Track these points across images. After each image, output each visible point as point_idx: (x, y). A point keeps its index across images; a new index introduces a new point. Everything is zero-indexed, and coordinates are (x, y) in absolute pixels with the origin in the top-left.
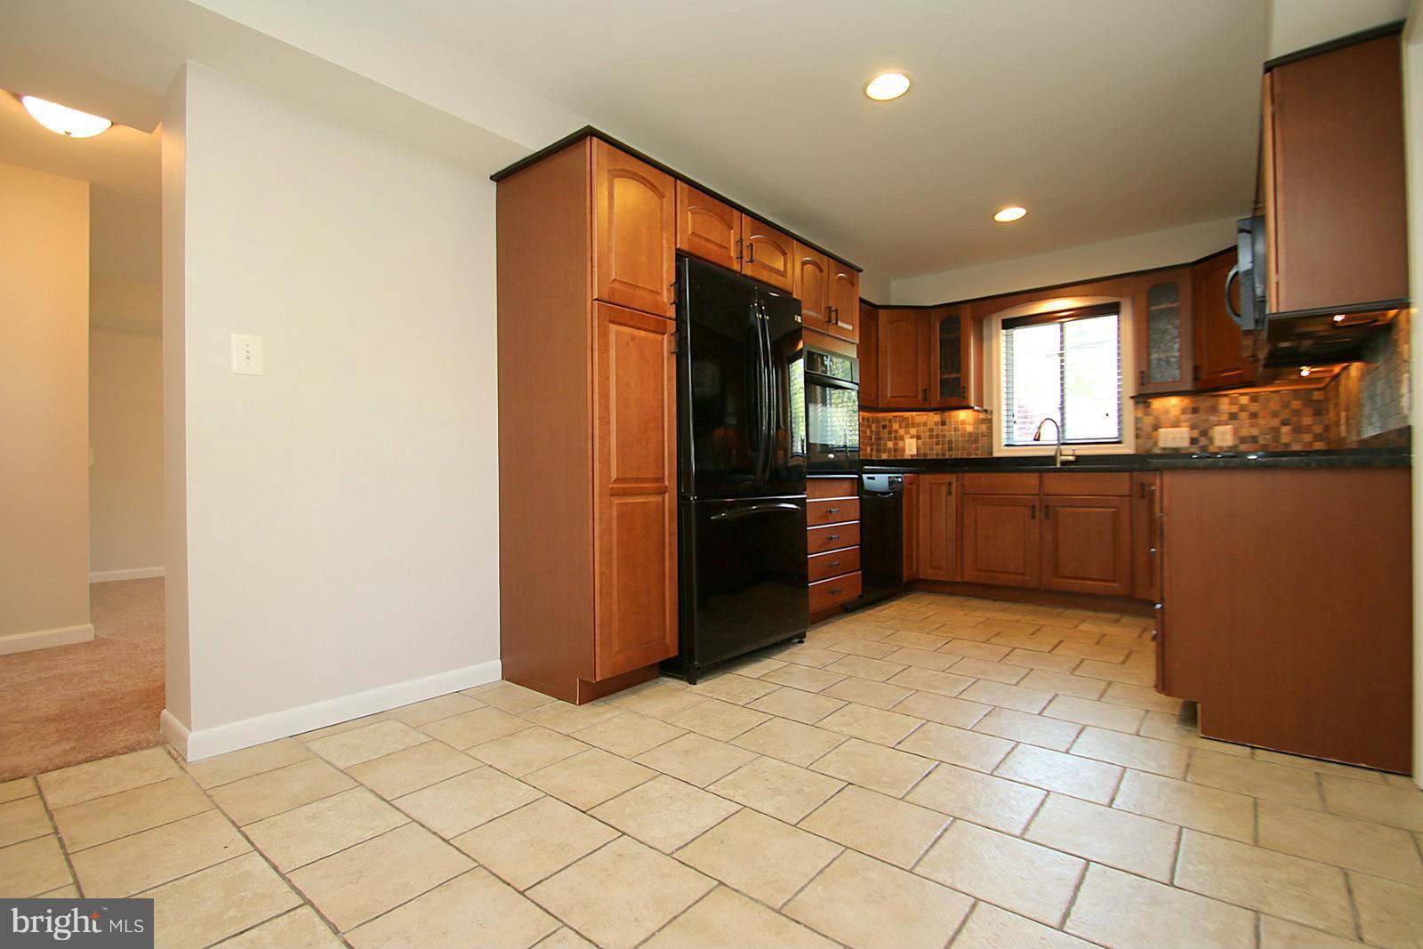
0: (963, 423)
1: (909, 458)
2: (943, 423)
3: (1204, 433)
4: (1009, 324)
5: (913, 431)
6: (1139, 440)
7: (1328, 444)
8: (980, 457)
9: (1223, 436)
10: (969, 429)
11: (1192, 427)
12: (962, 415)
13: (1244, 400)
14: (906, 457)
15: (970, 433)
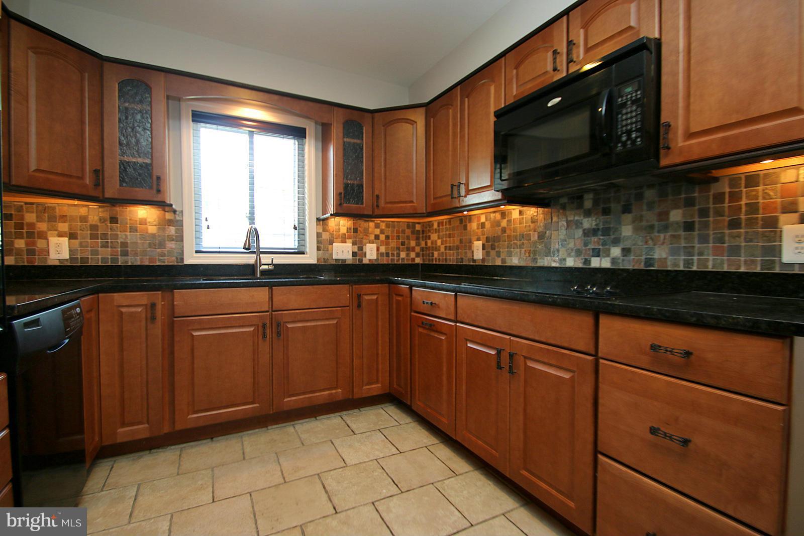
0: (143, 222)
1: (57, 263)
2: (114, 220)
3: (361, 249)
4: (199, 117)
5: (64, 227)
6: (320, 252)
7: (424, 260)
8: (166, 264)
9: (371, 253)
10: (152, 229)
11: (354, 244)
12: (143, 212)
13: (383, 226)
14: (50, 263)
15: (153, 235)
